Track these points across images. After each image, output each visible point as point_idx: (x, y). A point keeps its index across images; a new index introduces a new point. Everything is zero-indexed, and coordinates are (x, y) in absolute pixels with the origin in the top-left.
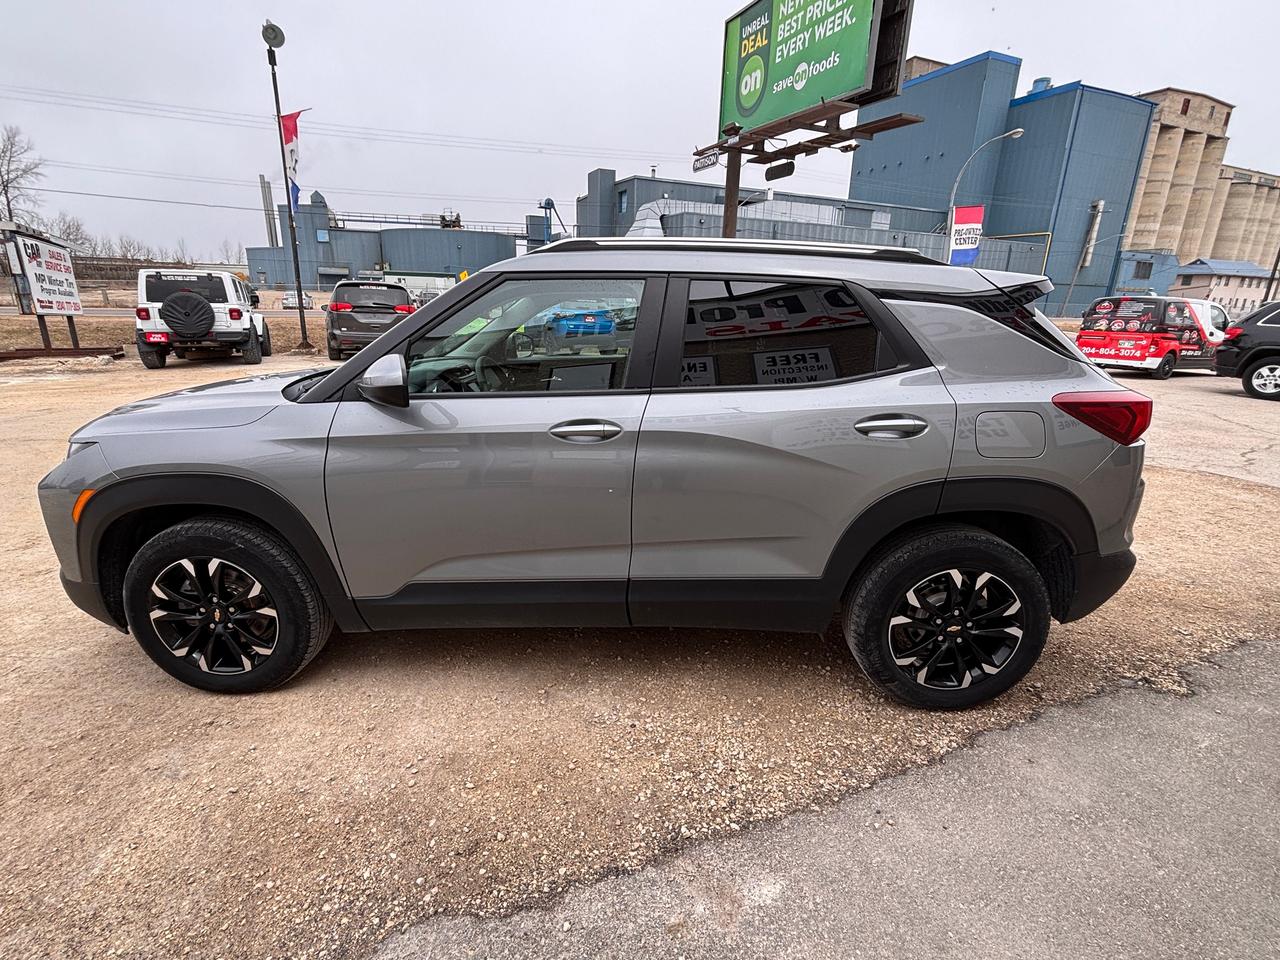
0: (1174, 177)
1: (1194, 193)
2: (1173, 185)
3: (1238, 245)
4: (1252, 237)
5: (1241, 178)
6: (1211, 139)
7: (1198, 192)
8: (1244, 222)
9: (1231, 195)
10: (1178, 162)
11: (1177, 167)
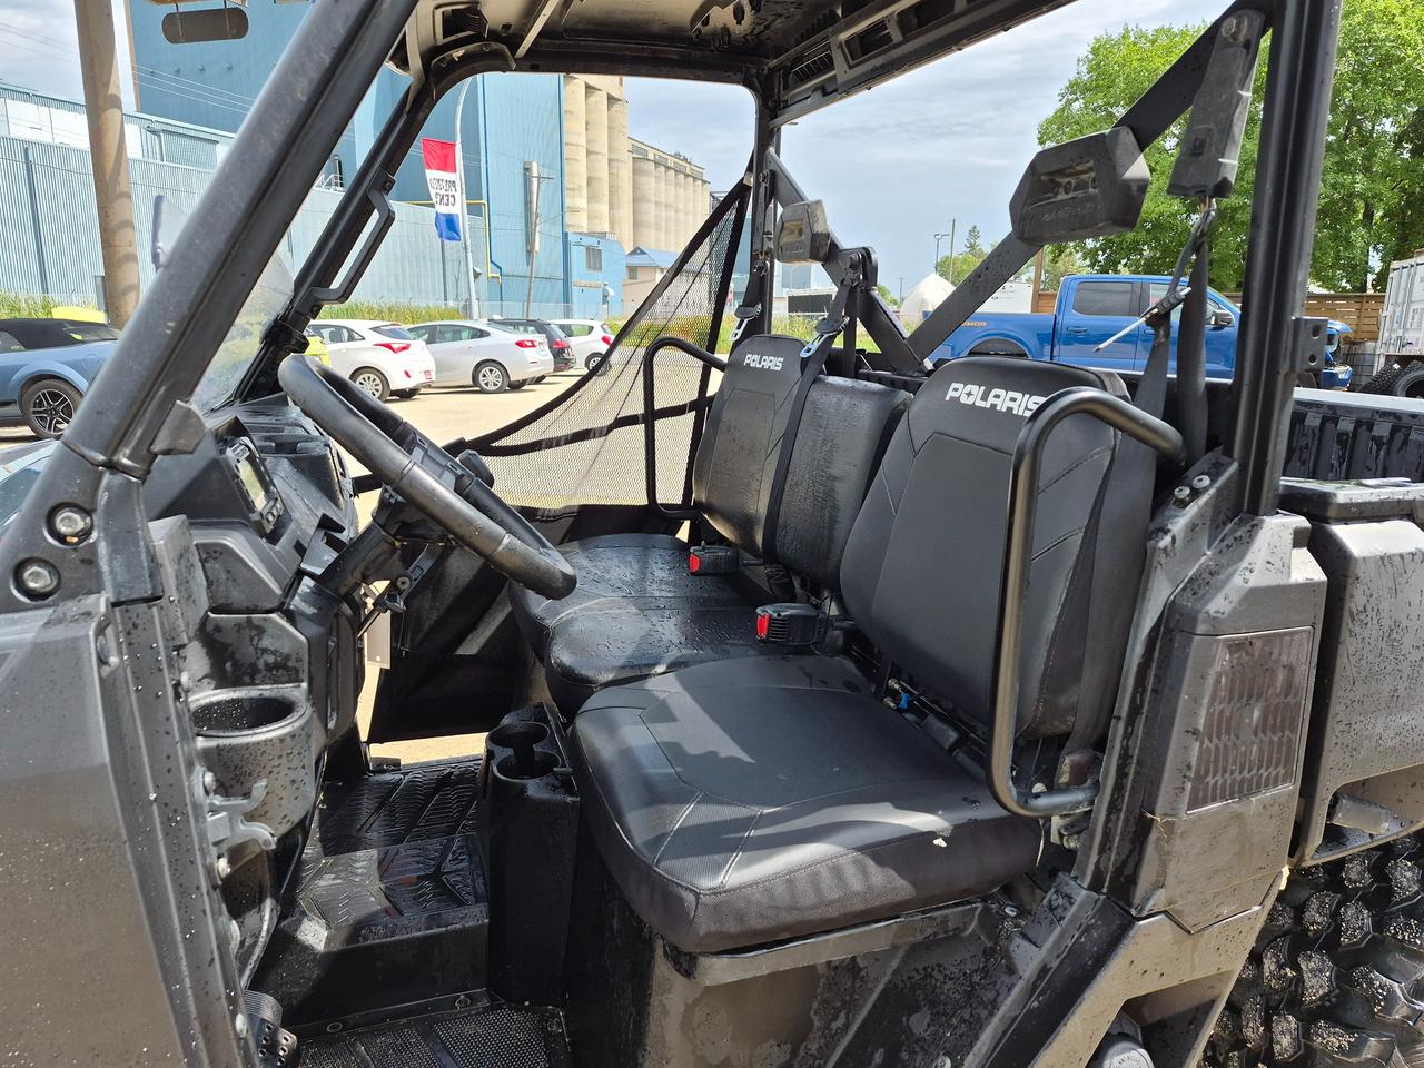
0: (588, 142)
1: (609, 165)
2: (589, 153)
3: (653, 232)
4: (663, 224)
5: (638, 153)
6: (611, 99)
7: (613, 164)
8: (653, 205)
9: (635, 172)
10: (587, 123)
11: (587, 129)
